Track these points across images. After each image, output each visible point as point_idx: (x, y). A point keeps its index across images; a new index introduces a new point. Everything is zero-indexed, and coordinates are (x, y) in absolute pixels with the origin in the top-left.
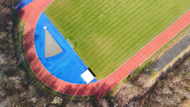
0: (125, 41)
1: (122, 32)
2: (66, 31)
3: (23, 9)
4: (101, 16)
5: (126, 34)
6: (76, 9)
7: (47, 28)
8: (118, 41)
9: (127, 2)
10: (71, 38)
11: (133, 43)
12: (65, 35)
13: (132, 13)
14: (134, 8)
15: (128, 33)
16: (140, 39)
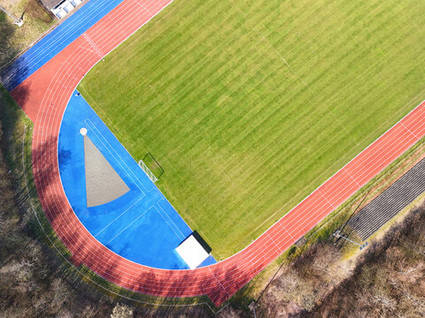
0: (283, 163)
1: (276, 140)
2: (136, 140)
3: (25, 82)
4: (224, 100)
5: (286, 146)
6: (159, 83)
7: (88, 133)
8: (266, 164)
9: (289, 61)
10: (148, 158)
11: (303, 168)
12: (134, 151)
13: (302, 91)
14: (307, 78)
15: (290, 142)
16: (320, 158)
